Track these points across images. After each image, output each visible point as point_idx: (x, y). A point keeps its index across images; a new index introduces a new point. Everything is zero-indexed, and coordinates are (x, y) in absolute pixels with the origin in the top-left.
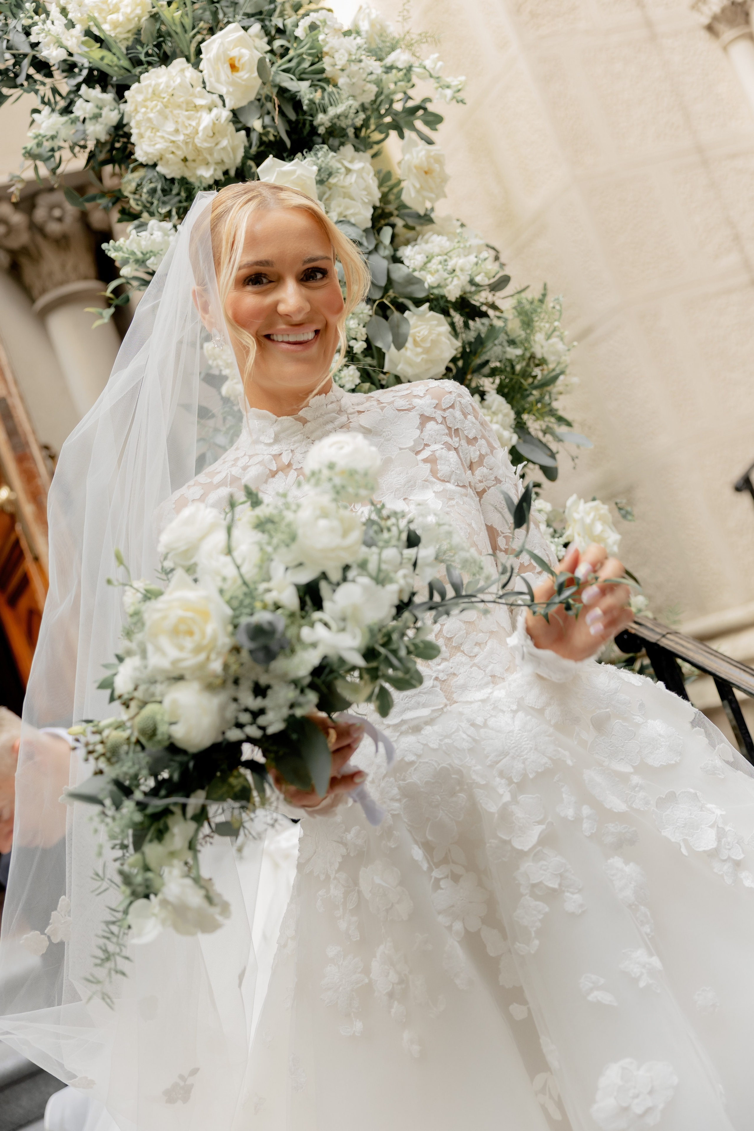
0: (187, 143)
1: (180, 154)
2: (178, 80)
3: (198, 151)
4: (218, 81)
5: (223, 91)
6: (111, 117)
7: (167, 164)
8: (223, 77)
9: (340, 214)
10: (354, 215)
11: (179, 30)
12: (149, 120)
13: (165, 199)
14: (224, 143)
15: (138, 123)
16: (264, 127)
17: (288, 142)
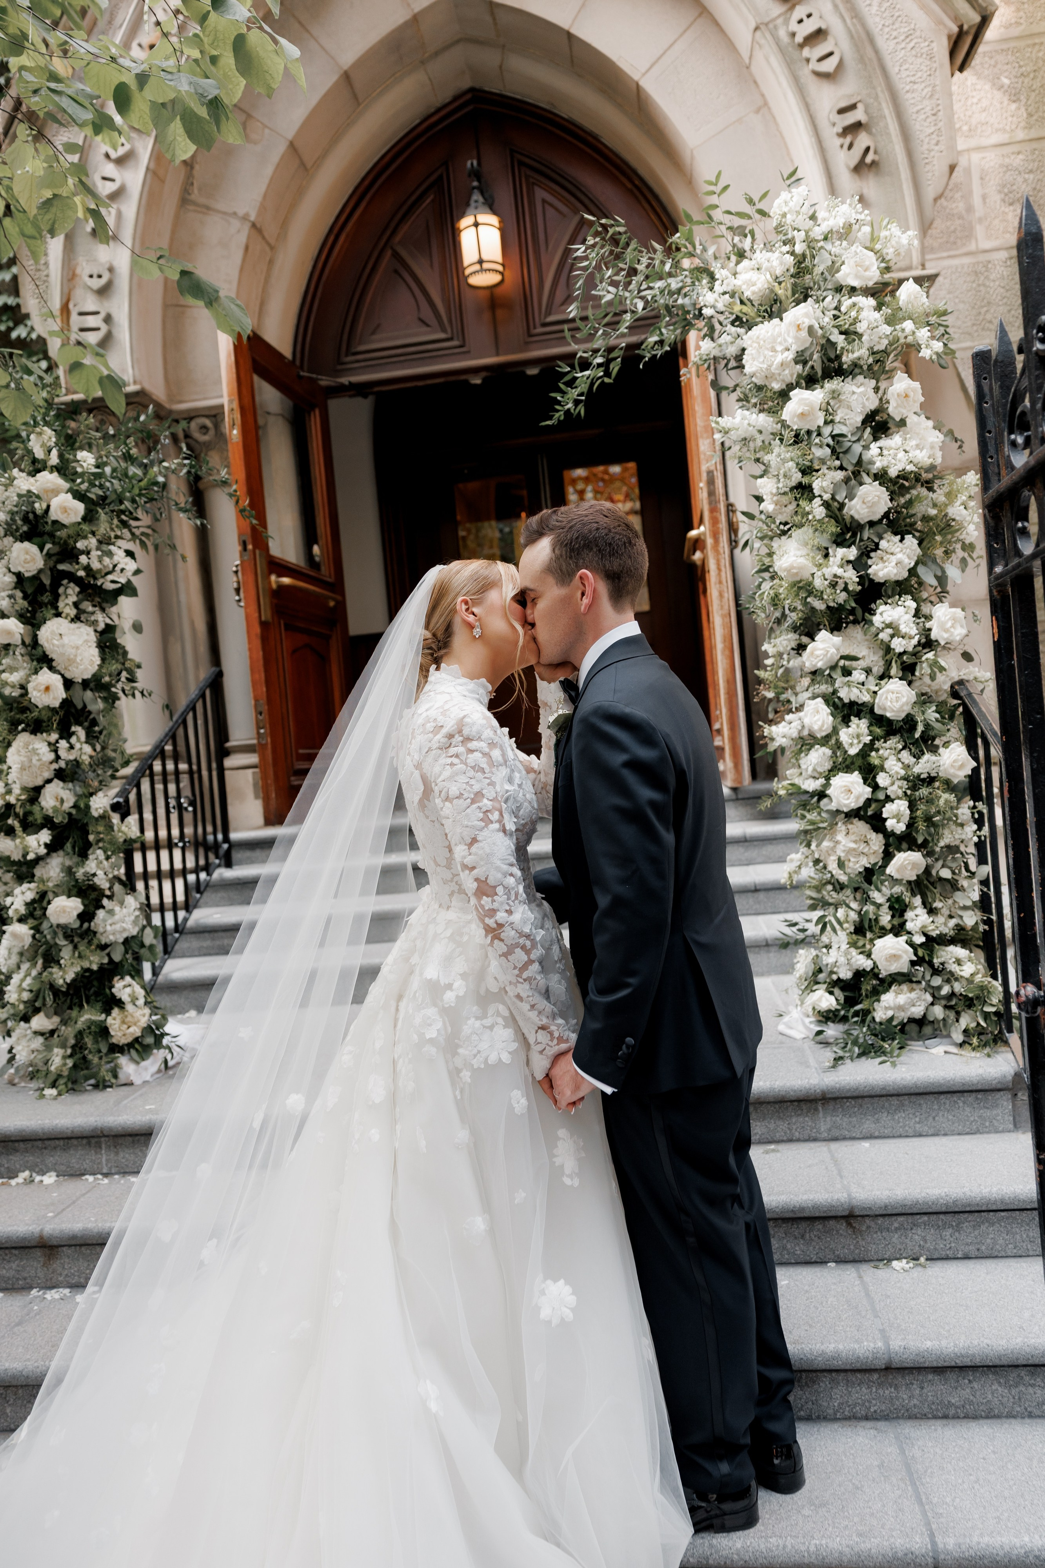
0: (769, 369)
1: (765, 373)
2: (770, 334)
3: (775, 372)
4: (790, 337)
5: (792, 343)
6: (740, 343)
7: (757, 377)
8: (792, 334)
9: (841, 417)
10: (849, 419)
11: (783, 298)
12: (752, 354)
14: (788, 370)
15: (747, 355)
16: (814, 363)
17: (820, 373)
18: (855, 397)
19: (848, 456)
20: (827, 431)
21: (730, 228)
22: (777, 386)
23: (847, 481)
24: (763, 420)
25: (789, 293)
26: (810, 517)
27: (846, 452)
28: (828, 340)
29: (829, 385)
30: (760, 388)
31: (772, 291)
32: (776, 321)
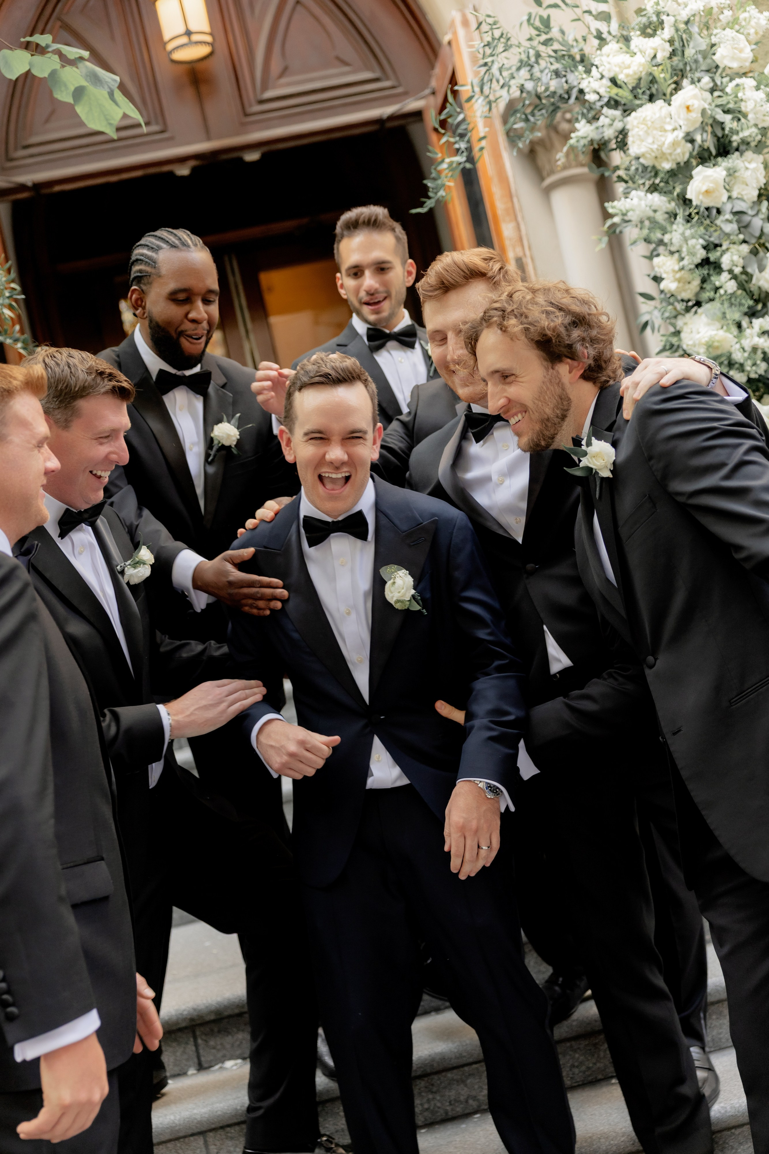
0: (657, 150)
1: (653, 155)
2: (658, 115)
3: (664, 154)
4: (679, 117)
5: (681, 123)
6: (619, 125)
7: (645, 158)
8: (682, 116)
9: (739, 193)
10: (746, 194)
11: (662, 81)
12: (639, 136)
13: (643, 175)
14: (679, 150)
15: (633, 136)
16: (702, 141)
17: (714, 152)
18: (748, 173)
19: (750, 230)
20: (728, 207)
21: (589, 12)
22: (667, 166)
23: (754, 252)
24: (656, 199)
25: (668, 76)
26: (722, 291)
27: (746, 226)
28: (715, 120)
29: (724, 163)
30: (645, 168)
31: (651, 74)
32: (660, 103)
